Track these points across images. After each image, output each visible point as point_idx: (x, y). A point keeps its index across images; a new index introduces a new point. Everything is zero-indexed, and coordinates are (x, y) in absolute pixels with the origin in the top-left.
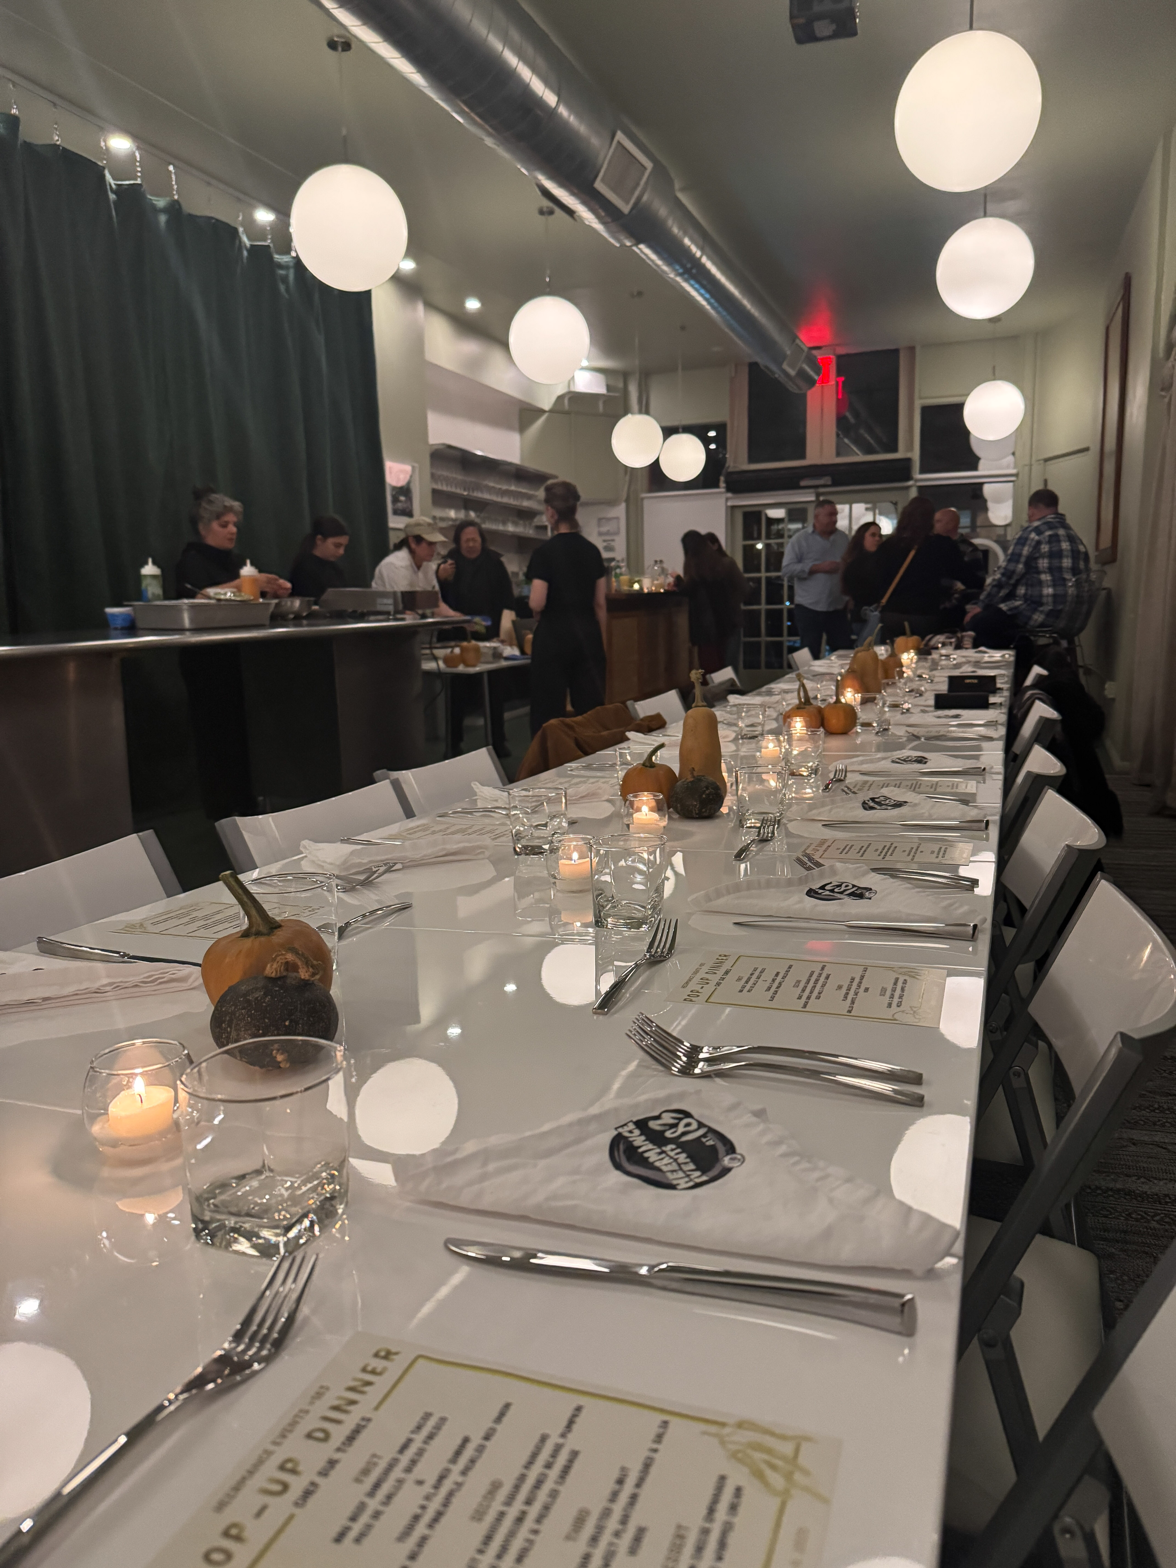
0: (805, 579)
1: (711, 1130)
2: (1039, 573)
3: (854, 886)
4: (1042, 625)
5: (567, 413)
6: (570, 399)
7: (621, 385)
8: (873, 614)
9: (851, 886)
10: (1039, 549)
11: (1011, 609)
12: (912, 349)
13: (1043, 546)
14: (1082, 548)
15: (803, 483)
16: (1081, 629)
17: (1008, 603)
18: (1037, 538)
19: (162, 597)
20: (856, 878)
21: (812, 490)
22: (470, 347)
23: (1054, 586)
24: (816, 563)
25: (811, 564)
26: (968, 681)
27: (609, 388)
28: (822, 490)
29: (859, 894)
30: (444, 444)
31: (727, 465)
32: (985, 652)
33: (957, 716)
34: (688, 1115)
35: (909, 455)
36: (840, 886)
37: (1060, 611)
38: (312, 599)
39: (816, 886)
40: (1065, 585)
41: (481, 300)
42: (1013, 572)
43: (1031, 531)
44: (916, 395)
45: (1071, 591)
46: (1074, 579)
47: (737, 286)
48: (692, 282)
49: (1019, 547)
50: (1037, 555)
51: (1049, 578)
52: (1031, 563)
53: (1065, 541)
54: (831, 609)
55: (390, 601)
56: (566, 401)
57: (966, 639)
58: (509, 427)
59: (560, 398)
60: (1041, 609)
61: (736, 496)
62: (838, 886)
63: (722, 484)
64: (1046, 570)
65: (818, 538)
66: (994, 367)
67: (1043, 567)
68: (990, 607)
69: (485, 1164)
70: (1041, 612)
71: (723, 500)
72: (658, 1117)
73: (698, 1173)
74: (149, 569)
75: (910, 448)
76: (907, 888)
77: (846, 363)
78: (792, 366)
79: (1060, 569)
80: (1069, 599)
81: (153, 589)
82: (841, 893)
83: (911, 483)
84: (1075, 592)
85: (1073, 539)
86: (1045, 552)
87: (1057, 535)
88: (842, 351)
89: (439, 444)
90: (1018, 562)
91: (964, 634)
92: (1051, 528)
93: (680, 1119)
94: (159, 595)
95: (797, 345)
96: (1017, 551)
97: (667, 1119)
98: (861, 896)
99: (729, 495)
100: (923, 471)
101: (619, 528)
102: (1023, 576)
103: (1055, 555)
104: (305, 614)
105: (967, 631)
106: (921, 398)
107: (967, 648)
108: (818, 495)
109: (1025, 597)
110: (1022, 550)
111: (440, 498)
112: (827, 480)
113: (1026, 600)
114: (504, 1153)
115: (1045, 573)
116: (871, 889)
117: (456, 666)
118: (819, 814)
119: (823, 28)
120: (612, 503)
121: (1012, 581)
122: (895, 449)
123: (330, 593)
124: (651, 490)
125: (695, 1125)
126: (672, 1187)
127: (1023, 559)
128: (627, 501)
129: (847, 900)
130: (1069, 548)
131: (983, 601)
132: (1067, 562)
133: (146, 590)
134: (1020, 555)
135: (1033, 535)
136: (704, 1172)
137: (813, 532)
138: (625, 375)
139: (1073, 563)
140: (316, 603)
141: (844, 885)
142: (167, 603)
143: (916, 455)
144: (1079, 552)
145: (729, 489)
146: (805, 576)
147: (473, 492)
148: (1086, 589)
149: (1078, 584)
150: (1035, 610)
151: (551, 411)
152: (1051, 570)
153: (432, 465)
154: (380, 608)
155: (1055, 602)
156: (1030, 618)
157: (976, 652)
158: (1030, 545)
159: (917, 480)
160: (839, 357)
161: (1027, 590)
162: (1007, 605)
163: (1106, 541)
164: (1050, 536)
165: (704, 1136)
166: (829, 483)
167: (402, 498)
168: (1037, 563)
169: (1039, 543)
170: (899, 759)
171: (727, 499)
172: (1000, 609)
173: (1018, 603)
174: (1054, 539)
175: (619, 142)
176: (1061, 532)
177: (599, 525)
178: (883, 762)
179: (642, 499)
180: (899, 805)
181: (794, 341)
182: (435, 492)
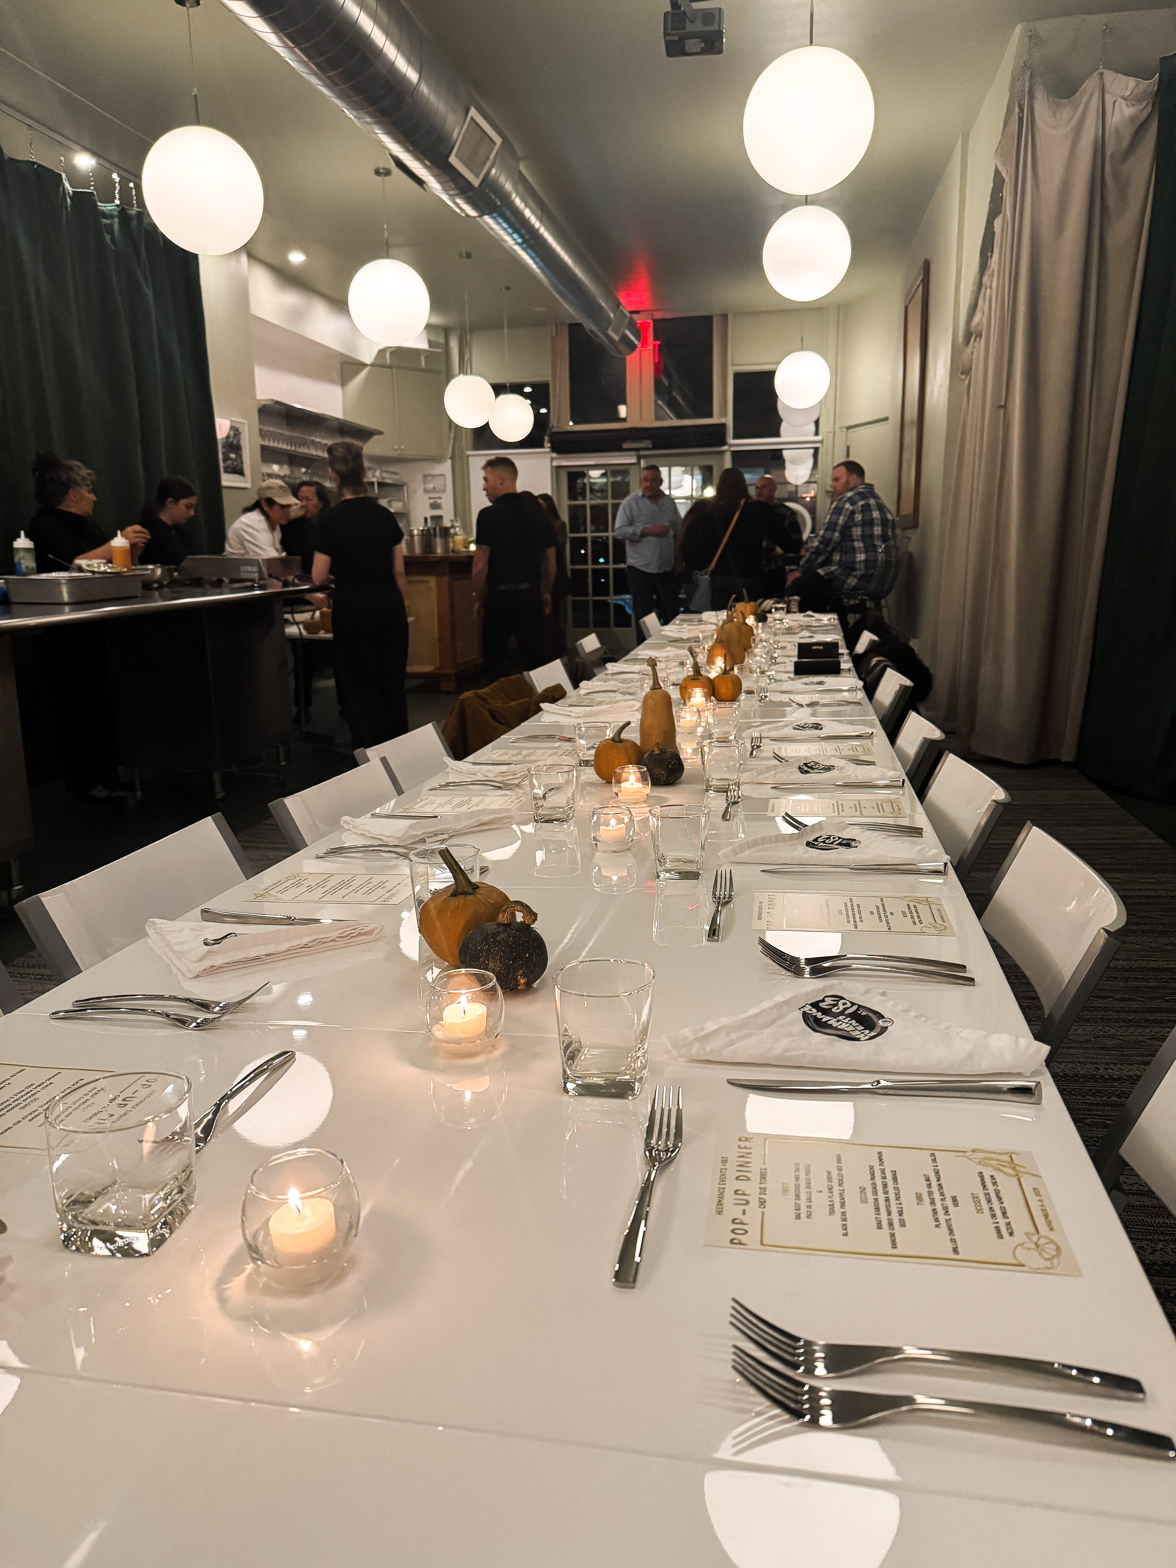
0: (637, 542)
1: (859, 1006)
2: (852, 540)
3: (839, 838)
4: (855, 588)
5: (390, 367)
6: (391, 353)
7: (442, 340)
8: (704, 579)
9: (837, 838)
10: (854, 519)
11: (827, 574)
12: (725, 317)
13: (856, 516)
14: (889, 517)
15: (625, 446)
16: (888, 592)
17: (825, 568)
18: (851, 508)
19: (35, 570)
20: (839, 832)
21: (634, 453)
22: (291, 298)
23: (866, 552)
24: (647, 526)
25: (641, 528)
26: (815, 648)
27: (431, 343)
28: (642, 453)
29: (847, 843)
30: (272, 400)
31: (551, 425)
32: (812, 616)
33: (821, 683)
34: (842, 998)
35: (723, 420)
36: (829, 838)
37: (871, 575)
38: (173, 567)
39: (811, 839)
40: (875, 551)
41: (306, 252)
42: (830, 540)
43: (846, 501)
44: (729, 363)
45: (881, 557)
46: (883, 546)
47: (570, 256)
48: (530, 251)
49: (835, 517)
50: (852, 524)
51: (861, 545)
52: (846, 530)
53: (875, 510)
54: (661, 571)
55: (255, 569)
56: (388, 356)
57: (793, 603)
58: (330, 380)
59: (382, 352)
60: (854, 573)
61: (561, 456)
62: (828, 838)
63: (547, 444)
64: (859, 538)
65: (648, 502)
66: (802, 339)
67: (857, 535)
68: (809, 572)
69: (728, 1035)
70: (855, 576)
71: (548, 460)
72: (823, 1001)
73: (867, 1031)
74: (22, 542)
75: (724, 414)
76: (884, 838)
77: (663, 327)
78: (617, 333)
79: (872, 536)
80: (879, 564)
81: (27, 562)
82: (832, 843)
83: (725, 448)
84: (884, 558)
85: (881, 508)
86: (858, 521)
87: (868, 505)
88: (659, 315)
89: (268, 400)
90: (834, 530)
91: (791, 598)
92: (862, 499)
93: (838, 1001)
94: (33, 568)
95: (621, 311)
96: (834, 520)
97: (829, 1001)
98: (848, 845)
99: (554, 455)
100: (736, 436)
101: (445, 485)
102: (839, 544)
103: (868, 523)
104: (165, 583)
105: (793, 595)
106: (733, 365)
107: (795, 612)
108: (639, 458)
109: (840, 563)
110: (838, 519)
111: (268, 454)
112: (648, 443)
113: (840, 567)
114: (737, 1028)
115: (858, 540)
116: (855, 840)
117: (317, 633)
118: (766, 778)
119: (692, 45)
120: (437, 460)
121: (829, 549)
122: (710, 415)
123: (190, 561)
124: (476, 448)
125: (849, 1005)
126: (858, 1040)
127: (839, 528)
128: (452, 458)
129: (842, 849)
130: (879, 516)
131: (802, 567)
132: (877, 530)
133: (20, 564)
134: (836, 524)
135: (847, 505)
136: (871, 1030)
137: (643, 496)
138: (446, 331)
139: (882, 530)
140: (176, 570)
141: (832, 837)
142: (44, 576)
143: (729, 421)
144: (887, 520)
145: (554, 449)
146: (637, 538)
147: (299, 447)
148: (893, 554)
149: (886, 551)
150: (848, 575)
151: (372, 365)
152: (864, 538)
153: (261, 421)
154: (243, 576)
155: (866, 567)
156: (844, 582)
157: (804, 616)
158: (845, 515)
159: (731, 445)
160: (655, 321)
161: (841, 556)
162: (824, 570)
163: (907, 508)
164: (863, 506)
165: (858, 1009)
166: (650, 446)
167: (233, 456)
168: (850, 531)
169: (853, 513)
170: (798, 726)
171: (552, 459)
172: (818, 574)
173: (833, 568)
174: (866, 509)
175: (472, 119)
176: (872, 501)
177: (425, 482)
178: (786, 729)
179: (468, 456)
180: (828, 769)
181: (618, 306)
182: (263, 448)
